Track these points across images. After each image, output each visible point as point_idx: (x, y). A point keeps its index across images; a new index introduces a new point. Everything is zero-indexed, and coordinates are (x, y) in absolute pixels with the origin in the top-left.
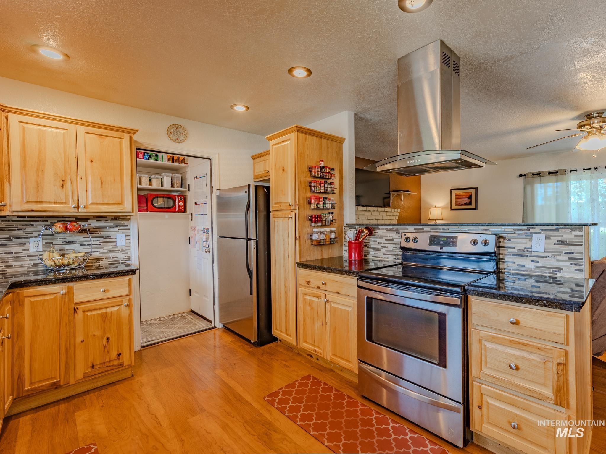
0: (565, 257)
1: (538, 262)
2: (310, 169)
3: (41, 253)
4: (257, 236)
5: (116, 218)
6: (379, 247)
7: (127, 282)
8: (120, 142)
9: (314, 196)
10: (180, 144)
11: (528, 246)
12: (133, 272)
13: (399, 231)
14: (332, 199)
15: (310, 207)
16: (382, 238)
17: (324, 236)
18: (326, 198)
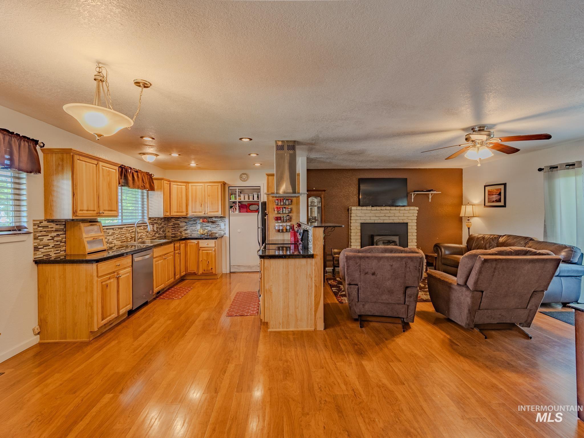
3: (198, 230)
4: (262, 226)
5: (221, 217)
7: (215, 242)
8: (218, 187)
9: (276, 207)
12: (216, 238)
14: (289, 208)
17: (282, 228)
18: (284, 208)
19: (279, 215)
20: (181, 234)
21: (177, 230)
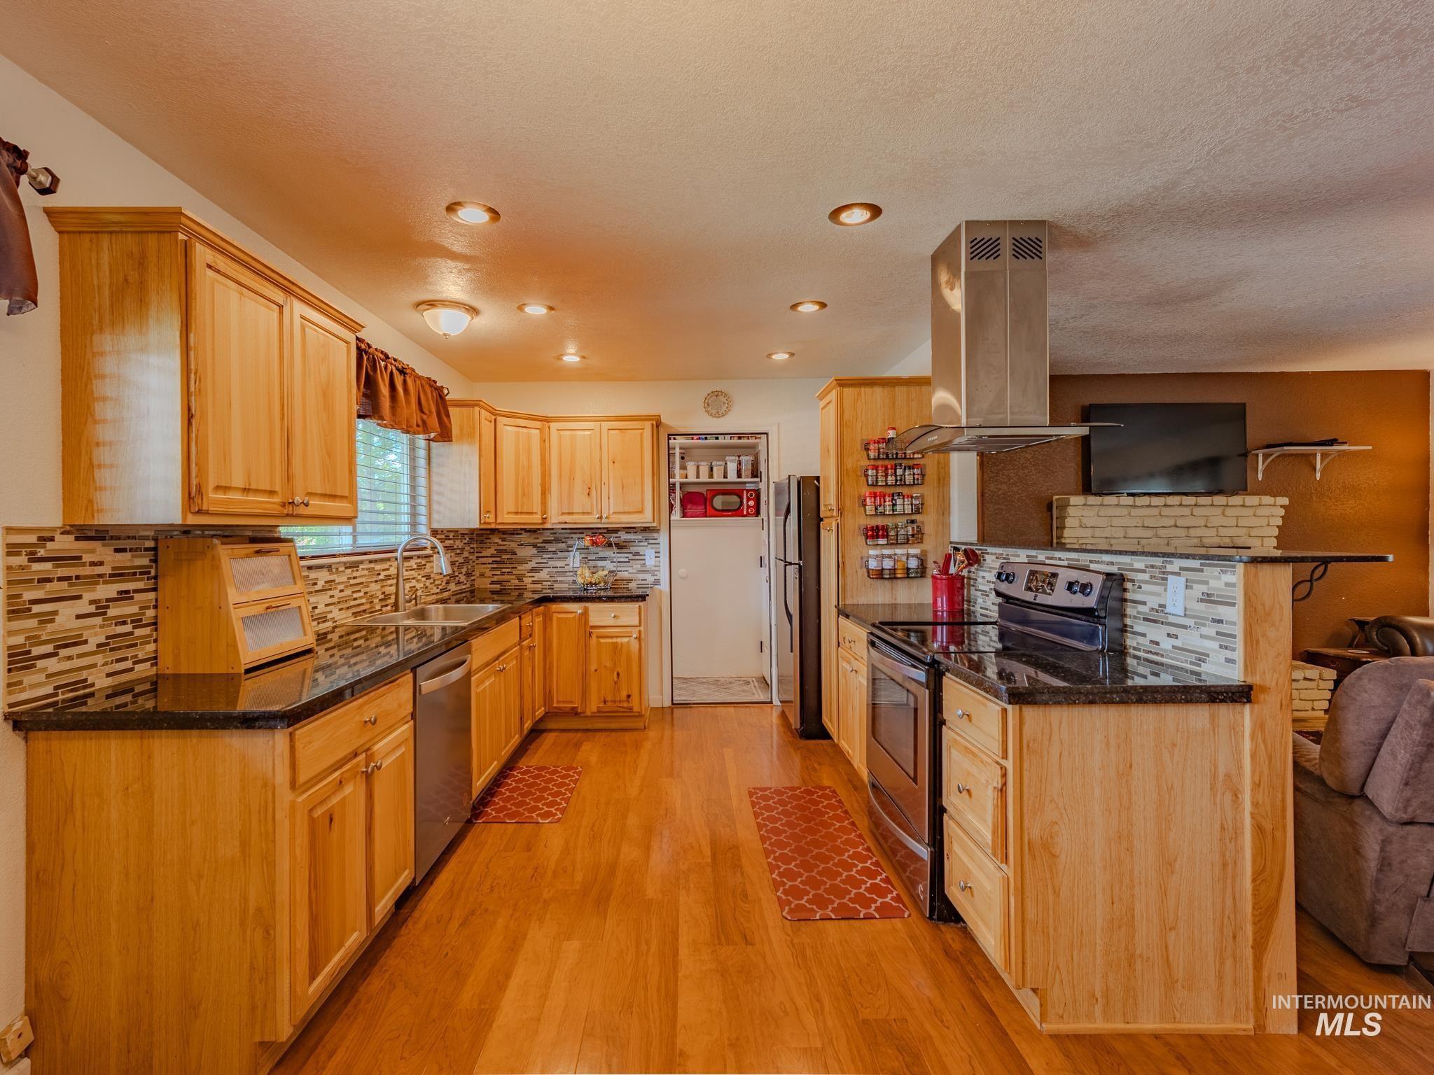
0: (1213, 630)
1: (1176, 637)
3: (575, 569)
4: (800, 559)
5: (645, 529)
7: (637, 610)
8: (641, 434)
9: (871, 493)
10: (722, 418)
11: (1163, 601)
12: (643, 598)
13: (1009, 559)
14: (914, 495)
15: (865, 511)
17: (892, 563)
18: (899, 494)
19: (880, 521)
20: (521, 583)
21: (508, 570)
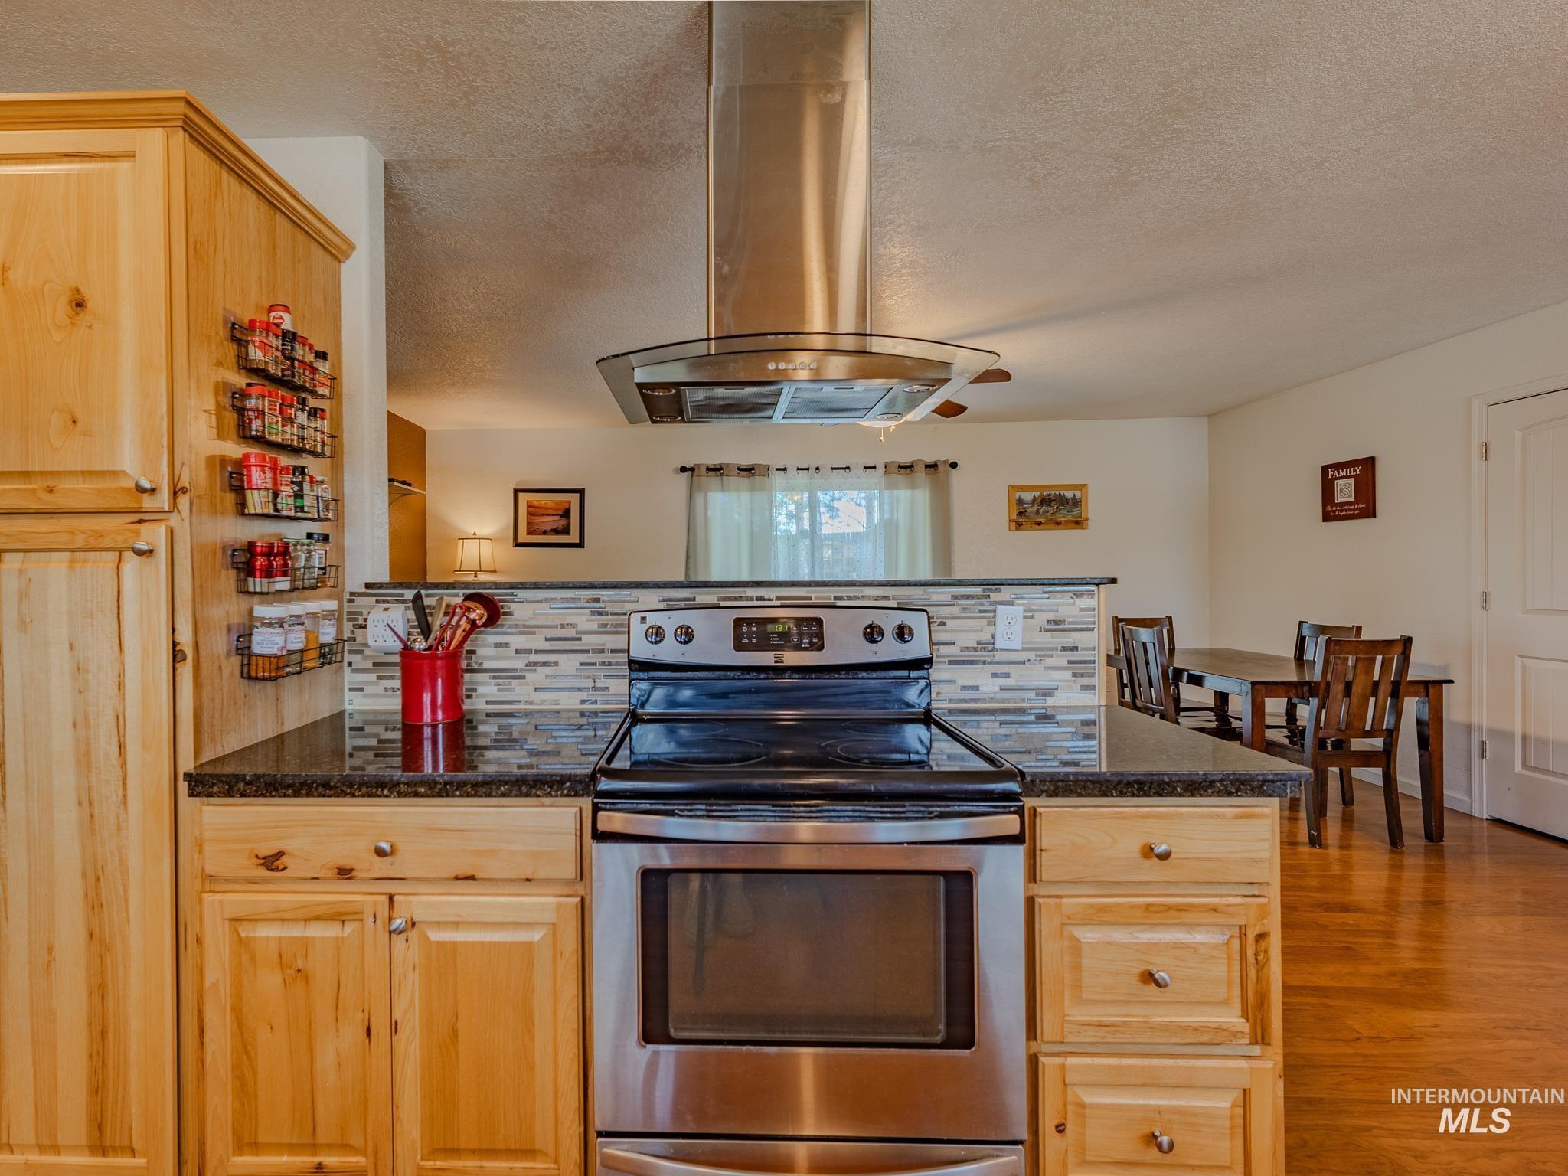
0: (1061, 660)
1: (1007, 675)
2: (238, 334)
6: (519, 664)
11: (986, 637)
16: (534, 633)
